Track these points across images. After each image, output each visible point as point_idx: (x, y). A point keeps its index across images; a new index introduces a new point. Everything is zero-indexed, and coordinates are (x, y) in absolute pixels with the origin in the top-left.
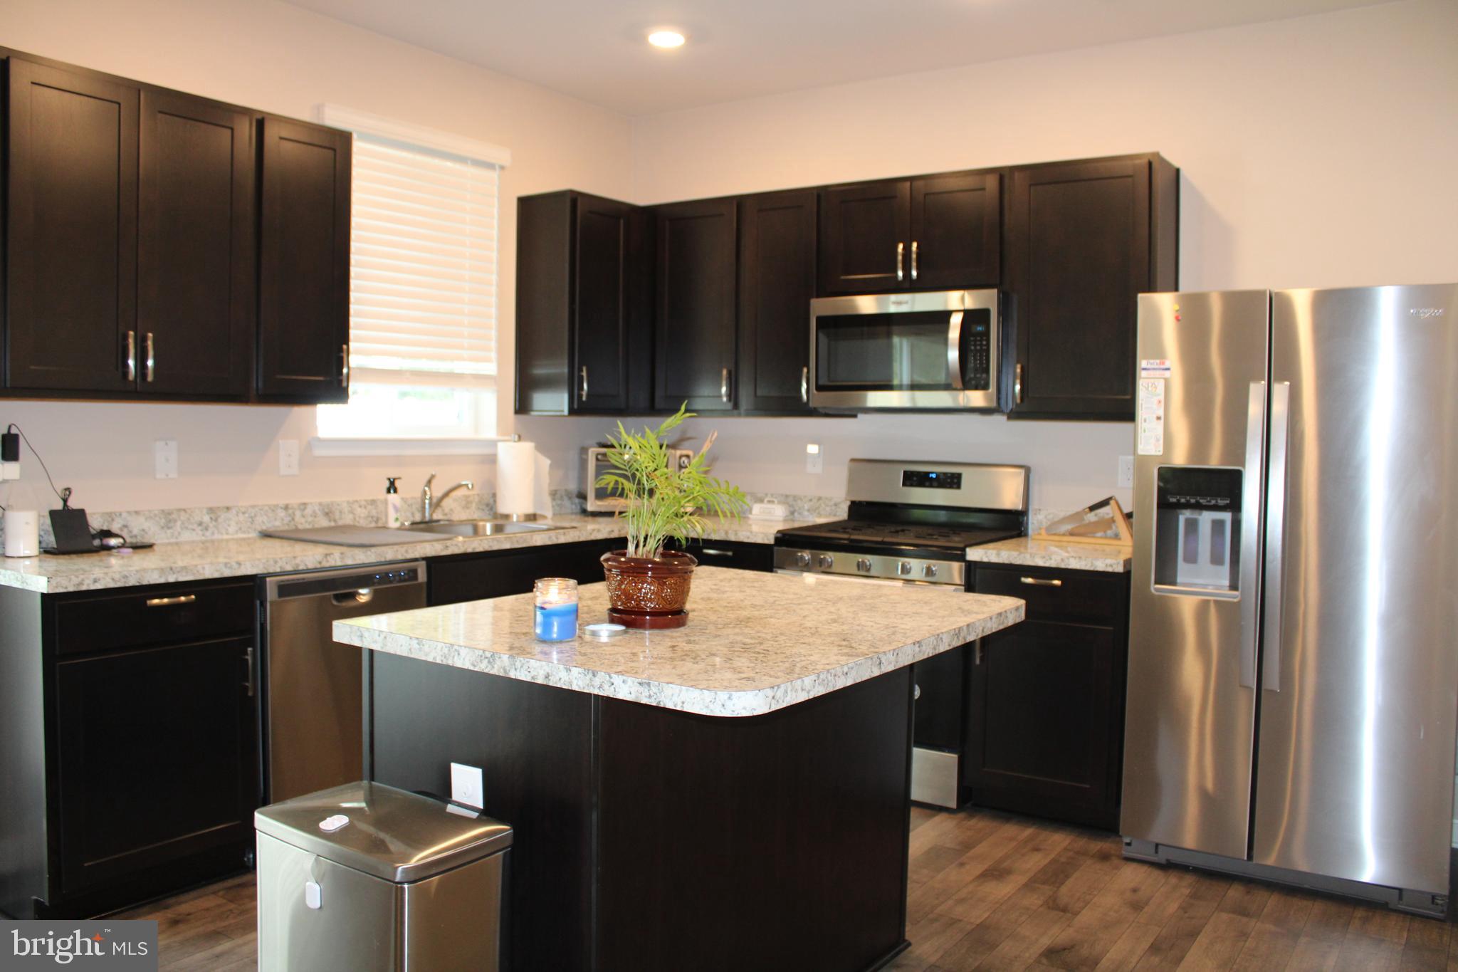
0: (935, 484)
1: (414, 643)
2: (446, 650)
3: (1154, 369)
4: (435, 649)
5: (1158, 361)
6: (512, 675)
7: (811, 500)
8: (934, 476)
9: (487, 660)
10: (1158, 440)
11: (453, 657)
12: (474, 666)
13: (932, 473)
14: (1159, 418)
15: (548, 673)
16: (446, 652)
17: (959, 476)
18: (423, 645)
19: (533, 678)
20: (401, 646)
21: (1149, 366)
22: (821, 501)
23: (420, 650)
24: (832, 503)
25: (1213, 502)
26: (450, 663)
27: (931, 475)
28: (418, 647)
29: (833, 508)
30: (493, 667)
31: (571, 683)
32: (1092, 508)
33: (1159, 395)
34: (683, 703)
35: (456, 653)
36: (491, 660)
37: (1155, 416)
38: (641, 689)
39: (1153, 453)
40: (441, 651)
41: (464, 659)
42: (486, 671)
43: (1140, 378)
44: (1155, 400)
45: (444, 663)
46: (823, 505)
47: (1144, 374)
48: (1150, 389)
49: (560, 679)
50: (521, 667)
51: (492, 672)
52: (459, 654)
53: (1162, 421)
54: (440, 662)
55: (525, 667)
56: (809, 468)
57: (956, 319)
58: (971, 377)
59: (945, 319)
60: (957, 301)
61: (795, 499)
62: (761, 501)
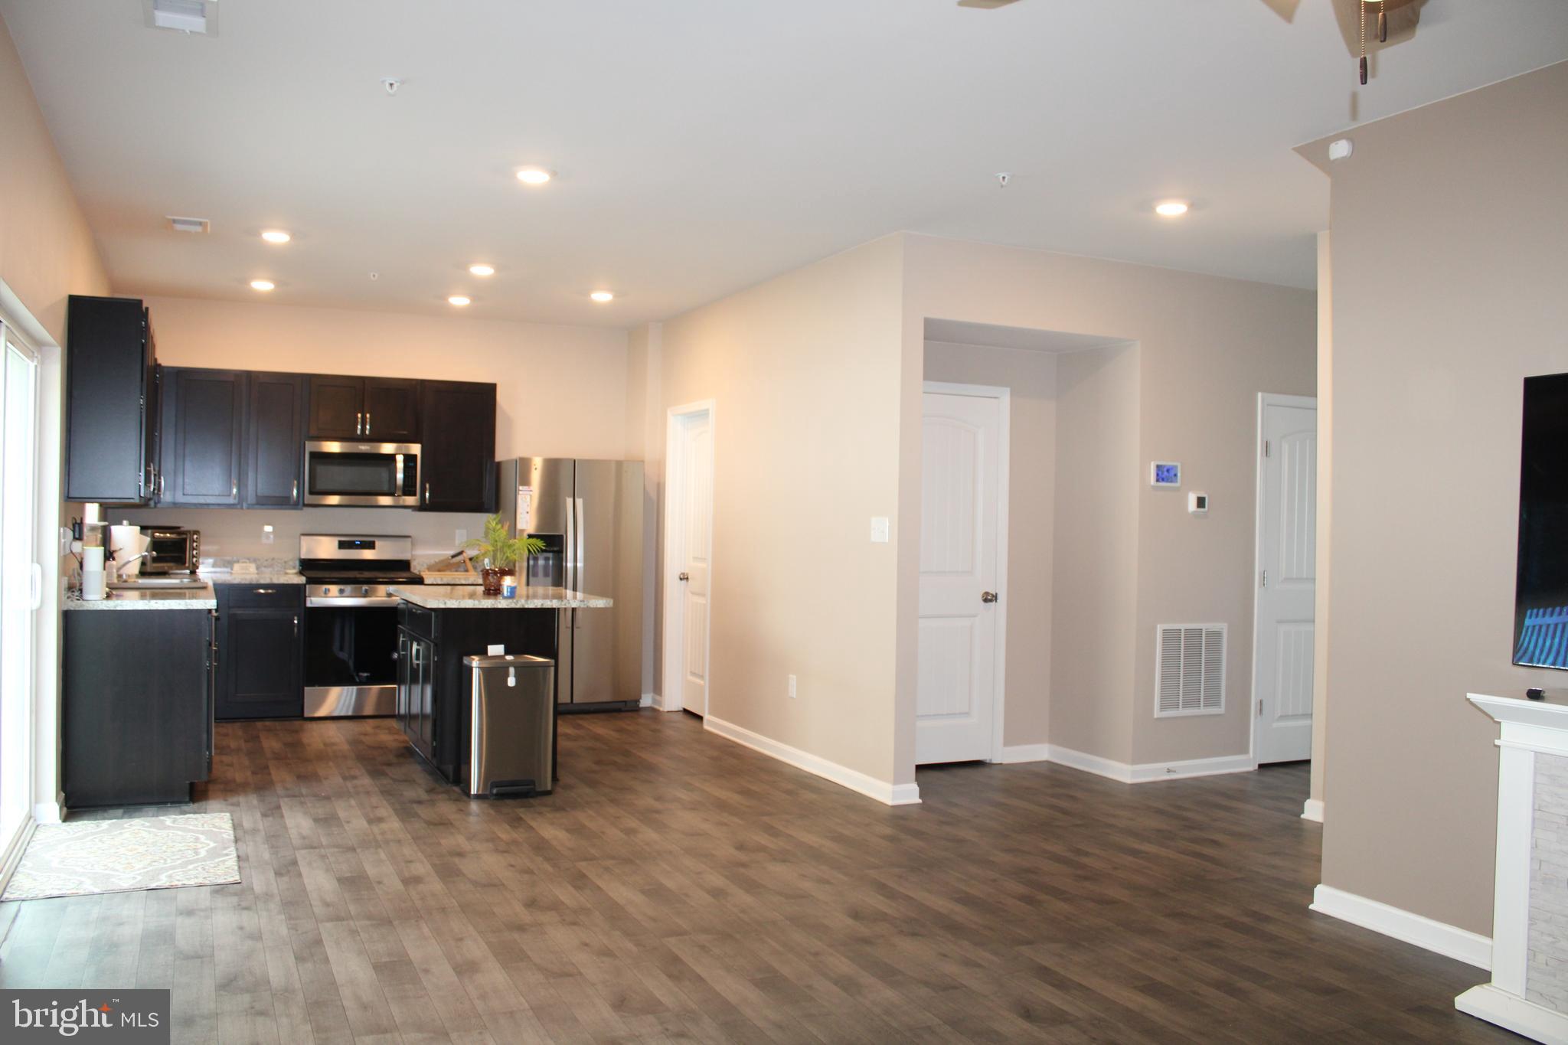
0: (358, 547)
1: (477, 602)
3: (525, 491)
4: (488, 602)
5: (527, 487)
7: (267, 560)
8: (359, 543)
9: (514, 603)
10: (527, 522)
11: (497, 604)
12: (508, 606)
13: (358, 541)
14: (527, 512)
16: (493, 603)
17: (374, 543)
18: (481, 602)
20: (469, 604)
21: (523, 489)
24: (283, 561)
27: (356, 543)
28: (479, 603)
30: (517, 605)
32: (453, 557)
33: (527, 502)
37: (525, 512)
39: (525, 528)
40: (491, 603)
41: (503, 604)
42: (514, 607)
43: (519, 494)
44: (526, 504)
45: (492, 607)
46: (276, 563)
47: (520, 492)
48: (523, 499)
52: (500, 603)
53: (529, 514)
54: (490, 607)
56: (264, 541)
57: (400, 459)
58: (406, 489)
59: (392, 458)
60: (397, 448)
61: (255, 561)
62: (238, 562)
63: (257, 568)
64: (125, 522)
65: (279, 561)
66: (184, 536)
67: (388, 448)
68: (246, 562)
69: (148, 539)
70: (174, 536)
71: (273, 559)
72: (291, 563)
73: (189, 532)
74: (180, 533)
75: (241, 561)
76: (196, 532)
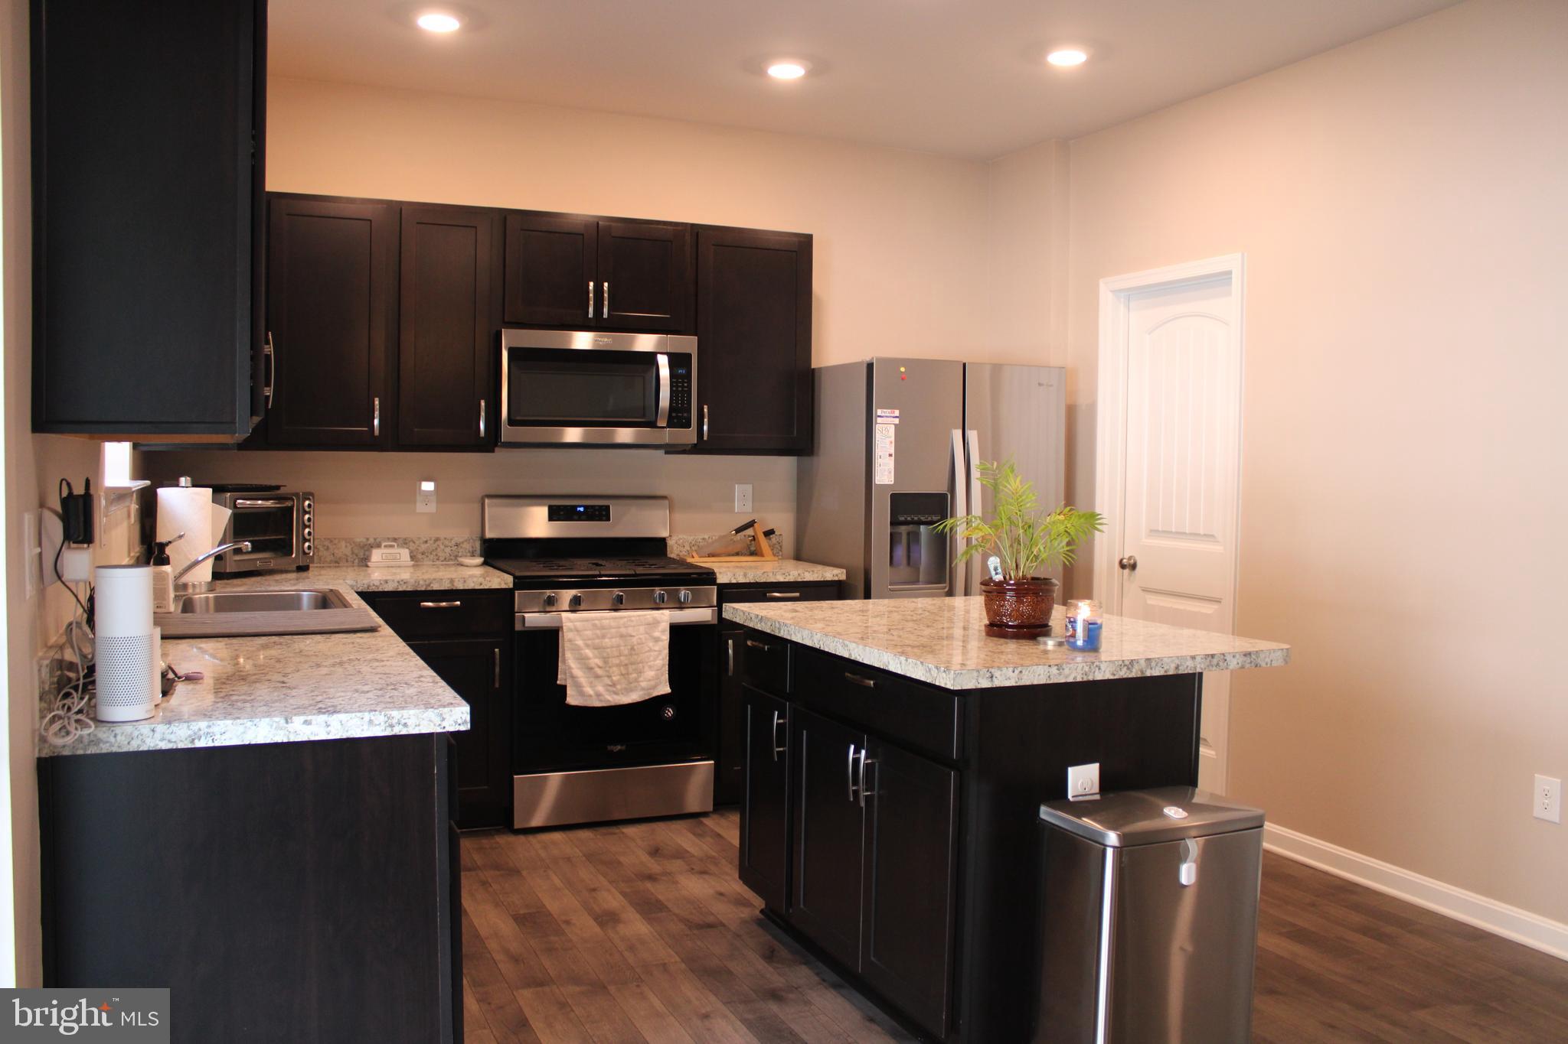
0: (583, 517)
1: (1054, 670)
2: (1087, 669)
3: (887, 417)
4: (1076, 669)
5: (890, 411)
6: (1148, 673)
7: (426, 542)
8: (582, 509)
9: (1126, 667)
10: (890, 472)
11: (1094, 672)
12: (1114, 675)
13: (580, 506)
14: (890, 455)
15: (1178, 665)
16: (1087, 670)
17: (607, 508)
18: (1063, 669)
19: (1166, 672)
20: (1039, 675)
21: (883, 414)
22: (438, 543)
23: (1060, 674)
24: (453, 543)
25: (930, 519)
26: (1091, 678)
27: (578, 509)
28: (1058, 672)
29: (454, 548)
30: (1131, 672)
31: (1195, 668)
32: (738, 531)
33: (890, 437)
34: (1272, 661)
35: (1097, 669)
36: (1130, 666)
37: (888, 454)
38: (1245, 659)
39: (886, 482)
40: (1082, 670)
41: (1104, 672)
42: (1125, 676)
43: (876, 423)
44: (888, 440)
45: (1085, 679)
46: (442, 547)
47: (879, 420)
48: (884, 432)
49: (1187, 667)
50: (1156, 665)
51: (1130, 676)
52: (1099, 669)
53: (893, 458)
54: (1081, 680)
55: (1159, 665)
56: (420, 507)
57: (663, 361)
58: (674, 415)
59: (649, 358)
60: (659, 343)
61: (405, 543)
62: (379, 546)
63: (412, 558)
64: (183, 480)
65: (447, 543)
66: (289, 504)
67: (645, 342)
68: (392, 546)
69: (227, 513)
70: (269, 503)
71: (437, 539)
72: (467, 546)
73: (297, 495)
74: (280, 499)
75: (383, 544)
76: (307, 496)
